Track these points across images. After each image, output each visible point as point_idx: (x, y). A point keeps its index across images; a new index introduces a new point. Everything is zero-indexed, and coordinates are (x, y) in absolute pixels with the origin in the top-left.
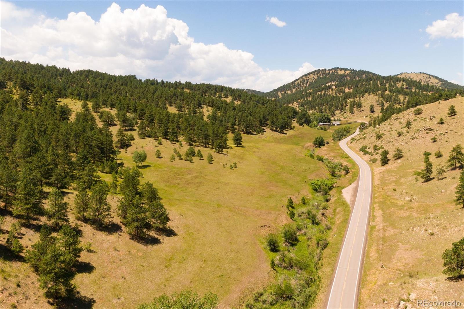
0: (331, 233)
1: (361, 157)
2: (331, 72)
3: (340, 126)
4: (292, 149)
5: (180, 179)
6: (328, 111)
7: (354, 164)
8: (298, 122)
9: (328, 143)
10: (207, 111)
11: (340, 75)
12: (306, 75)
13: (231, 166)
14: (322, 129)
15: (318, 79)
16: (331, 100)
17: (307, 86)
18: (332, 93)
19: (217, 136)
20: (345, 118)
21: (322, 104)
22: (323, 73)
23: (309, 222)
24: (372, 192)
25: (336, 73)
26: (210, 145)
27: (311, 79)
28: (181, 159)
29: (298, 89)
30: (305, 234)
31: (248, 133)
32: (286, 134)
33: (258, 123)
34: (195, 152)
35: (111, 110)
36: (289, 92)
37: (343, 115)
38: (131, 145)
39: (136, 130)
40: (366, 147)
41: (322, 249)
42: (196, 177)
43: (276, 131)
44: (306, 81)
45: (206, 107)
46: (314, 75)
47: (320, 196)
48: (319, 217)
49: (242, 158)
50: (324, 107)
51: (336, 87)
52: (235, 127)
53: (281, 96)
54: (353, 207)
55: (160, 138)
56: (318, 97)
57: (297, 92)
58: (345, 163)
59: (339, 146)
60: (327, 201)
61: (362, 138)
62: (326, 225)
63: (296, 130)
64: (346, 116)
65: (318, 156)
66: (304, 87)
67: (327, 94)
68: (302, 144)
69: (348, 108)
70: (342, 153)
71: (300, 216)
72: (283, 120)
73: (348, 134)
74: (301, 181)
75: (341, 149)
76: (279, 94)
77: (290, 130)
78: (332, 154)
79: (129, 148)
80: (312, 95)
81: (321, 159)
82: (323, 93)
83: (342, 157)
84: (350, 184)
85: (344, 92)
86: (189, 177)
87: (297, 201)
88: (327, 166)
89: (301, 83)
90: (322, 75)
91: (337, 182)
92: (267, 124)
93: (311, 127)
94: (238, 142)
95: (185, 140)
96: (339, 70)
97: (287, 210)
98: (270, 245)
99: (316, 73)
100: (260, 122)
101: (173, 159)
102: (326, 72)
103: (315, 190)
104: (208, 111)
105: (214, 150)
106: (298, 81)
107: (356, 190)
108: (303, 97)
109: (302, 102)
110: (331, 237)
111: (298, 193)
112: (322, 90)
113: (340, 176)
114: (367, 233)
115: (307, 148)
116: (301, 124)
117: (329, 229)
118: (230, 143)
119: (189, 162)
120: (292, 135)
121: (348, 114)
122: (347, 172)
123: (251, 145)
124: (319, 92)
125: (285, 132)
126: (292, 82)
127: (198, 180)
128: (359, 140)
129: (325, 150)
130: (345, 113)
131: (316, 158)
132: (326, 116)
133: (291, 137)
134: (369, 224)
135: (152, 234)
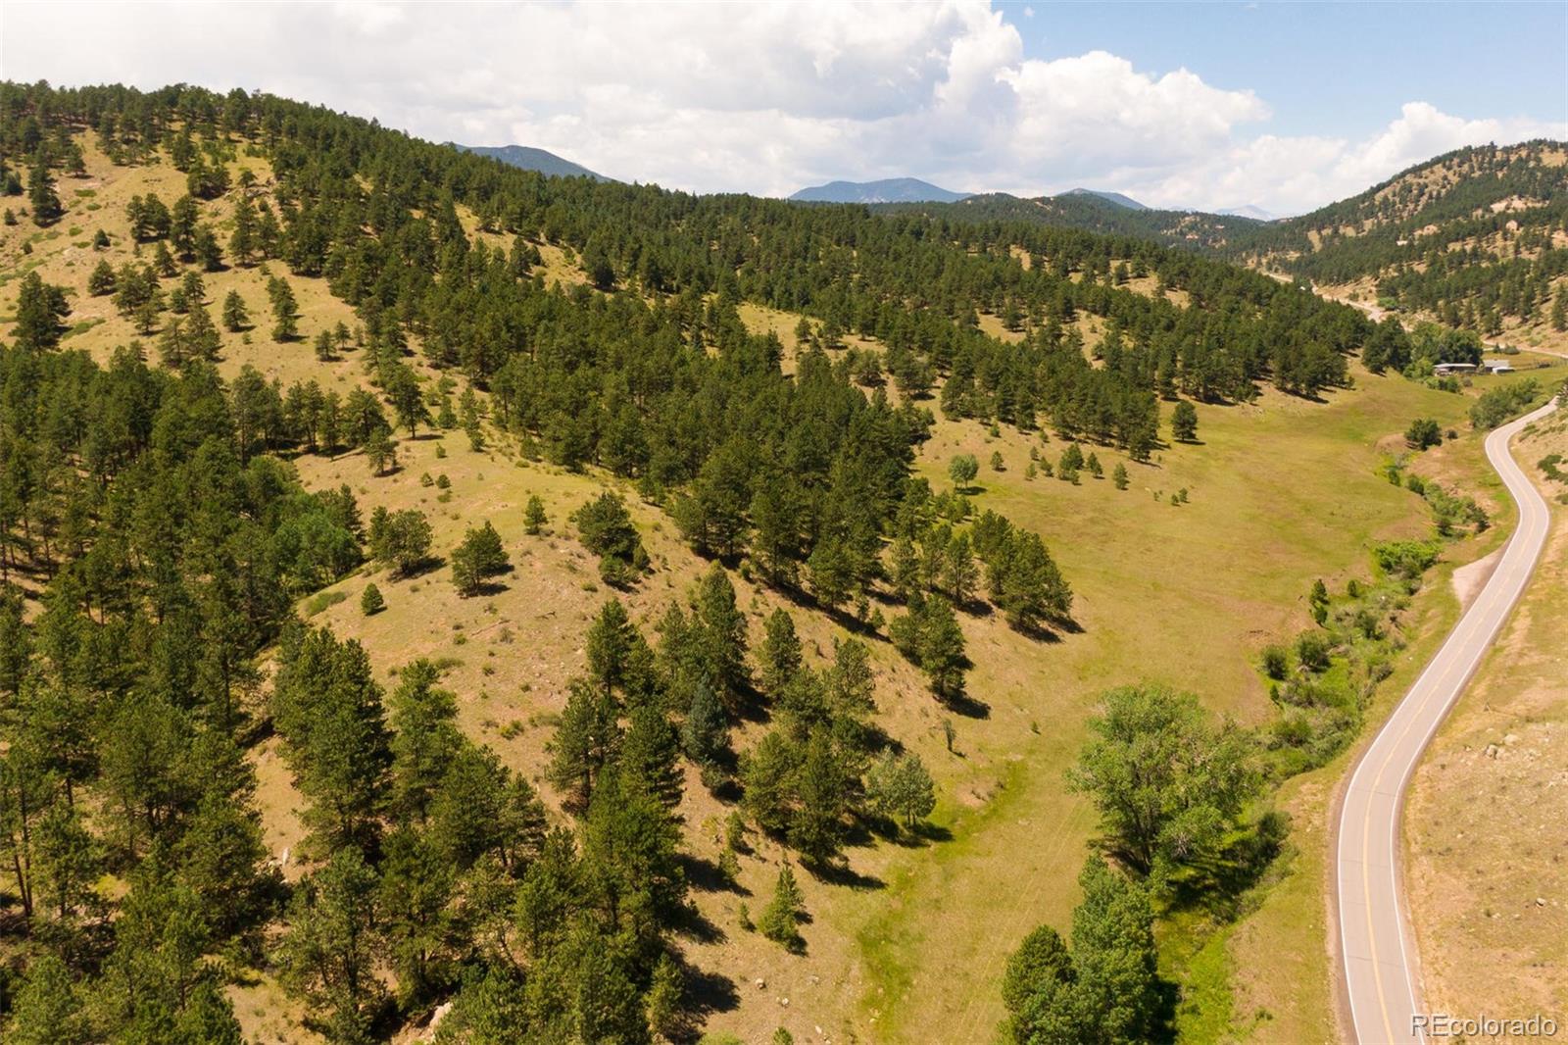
0: (1402, 656)
1: (1535, 485)
2: (1513, 158)
3: (1507, 378)
4: (1337, 455)
5: (1060, 524)
6: (1477, 317)
7: (1509, 506)
8: (1366, 362)
9: (1452, 436)
10: (1090, 330)
11: (1546, 171)
12: (1416, 170)
13: (1175, 498)
14: (1443, 386)
15: (1460, 185)
16: (1492, 280)
17: (1420, 208)
18: (1505, 248)
19: (1134, 415)
20: (1534, 344)
21: (1462, 292)
22: (1482, 162)
23: (1359, 635)
24: (1529, 578)
25: (1532, 164)
26: (1112, 437)
27: (1435, 183)
28: (1051, 475)
29: (1385, 221)
30: (1345, 654)
31: (1211, 399)
32: (1326, 402)
33: (1240, 371)
34: (1082, 460)
35: (863, 340)
36: (1350, 232)
37: (1528, 332)
38: (929, 437)
39: (933, 397)
40: (1556, 459)
41: (1378, 681)
42: (1092, 521)
43: (1295, 392)
44: (1415, 192)
45: (1088, 317)
46: (1449, 169)
47: (1395, 582)
48: (1383, 624)
49: (1197, 478)
50: (1465, 301)
51: (1520, 225)
52: (1175, 381)
53: (1318, 246)
54: (1468, 608)
55: (993, 420)
56: (1451, 262)
57: (1378, 235)
58: (1486, 503)
59: (1482, 447)
60: (1412, 592)
61: (1553, 430)
62: (1396, 641)
63: (1360, 388)
64: (1538, 338)
65: (1413, 476)
66: (1405, 214)
67: (1485, 252)
68: (1371, 436)
69: (1547, 309)
70: (1484, 472)
71: (1339, 619)
72: (1320, 358)
73: (1523, 409)
74: (1352, 543)
75: (1484, 457)
76: (1313, 236)
77: (1338, 390)
78: (1454, 473)
79: (926, 444)
80: (1432, 252)
81: (1417, 488)
82: (1470, 245)
83: (1482, 485)
84: (1480, 557)
85: (1549, 246)
86: (1077, 519)
87: (1335, 588)
88: (1434, 506)
89: (1397, 199)
90: (1480, 169)
91: (1447, 550)
92: (1269, 372)
93: (1409, 376)
94: (1186, 430)
95: (1055, 425)
96: (1546, 150)
97: (1309, 606)
98: (1270, 664)
99: (1456, 161)
100: (1248, 366)
101: (1031, 474)
102: (1494, 156)
103: (1388, 566)
104: (1094, 330)
105: (1127, 453)
106: (1386, 190)
107: (1490, 571)
108: (1398, 257)
109: (1393, 278)
110: (1400, 662)
111: (1340, 572)
112: (1470, 235)
113: (1462, 536)
114: (1481, 657)
115: (1385, 451)
116: (1377, 370)
117: (1402, 647)
118: (1166, 432)
119: (1069, 483)
120: (1345, 405)
121: (1548, 329)
122: (1483, 527)
123: (1222, 436)
124: (1457, 240)
125: (1322, 395)
126: (1365, 194)
127: (1100, 529)
128: (1545, 432)
129: (1436, 460)
130: (1536, 325)
131: (1405, 482)
132: (1466, 341)
133: (1337, 412)
134: (1493, 643)
135: (1044, 625)
